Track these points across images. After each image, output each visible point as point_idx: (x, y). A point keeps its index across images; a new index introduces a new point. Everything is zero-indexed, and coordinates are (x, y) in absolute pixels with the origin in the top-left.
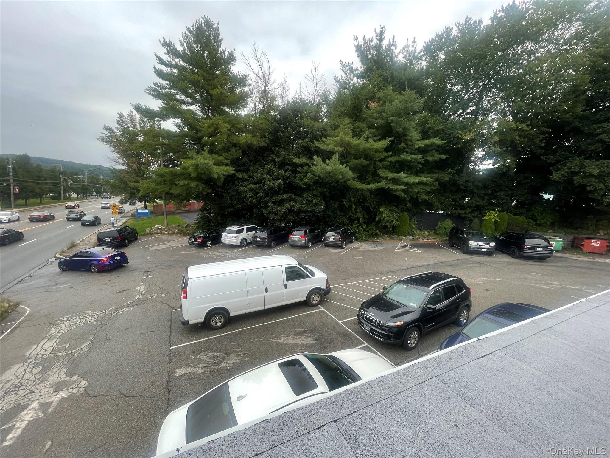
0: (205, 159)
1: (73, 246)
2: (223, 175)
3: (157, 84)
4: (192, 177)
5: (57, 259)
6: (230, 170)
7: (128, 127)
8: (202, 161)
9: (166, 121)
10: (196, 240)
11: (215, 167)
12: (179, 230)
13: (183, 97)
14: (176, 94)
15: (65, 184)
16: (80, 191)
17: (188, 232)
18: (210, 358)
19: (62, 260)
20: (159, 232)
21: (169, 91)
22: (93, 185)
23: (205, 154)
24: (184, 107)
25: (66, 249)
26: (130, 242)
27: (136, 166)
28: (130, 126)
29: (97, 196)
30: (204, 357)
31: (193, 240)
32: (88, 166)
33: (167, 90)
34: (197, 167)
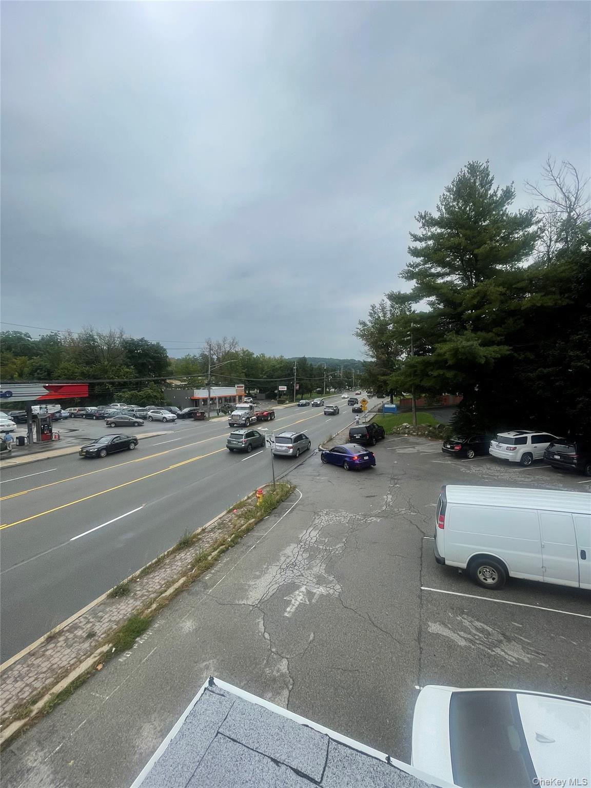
0: (468, 340)
1: (331, 439)
2: (494, 358)
3: (410, 264)
4: (449, 365)
5: (320, 450)
6: (505, 350)
7: (379, 317)
8: (465, 343)
9: (419, 302)
10: (452, 448)
11: (481, 348)
12: (430, 432)
13: (439, 269)
14: (430, 268)
15: (327, 380)
16: (337, 385)
17: (442, 434)
18: (477, 629)
19: (324, 452)
20: (407, 432)
21: (424, 267)
22: (346, 379)
23: (468, 333)
24: (440, 281)
25: (326, 442)
26: (378, 441)
27: (384, 357)
28: (381, 316)
29: (349, 389)
30: (466, 623)
31: (449, 447)
32: (344, 361)
33: (421, 267)
34: (456, 352)
